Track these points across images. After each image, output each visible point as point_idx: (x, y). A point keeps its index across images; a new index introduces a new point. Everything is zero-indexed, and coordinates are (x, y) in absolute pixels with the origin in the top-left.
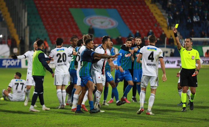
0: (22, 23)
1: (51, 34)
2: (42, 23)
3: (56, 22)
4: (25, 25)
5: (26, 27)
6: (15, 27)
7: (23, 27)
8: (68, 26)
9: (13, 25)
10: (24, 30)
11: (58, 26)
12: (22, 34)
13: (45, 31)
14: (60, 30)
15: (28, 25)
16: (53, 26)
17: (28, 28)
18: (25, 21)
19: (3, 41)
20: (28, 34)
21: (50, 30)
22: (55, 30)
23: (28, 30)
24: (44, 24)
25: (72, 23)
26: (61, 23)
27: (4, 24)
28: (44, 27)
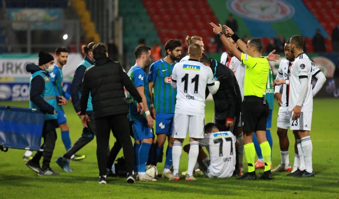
0: (108, 11)
1: (164, 31)
2: (145, 10)
3: (172, 9)
4: (113, 14)
5: (117, 19)
6: (92, 20)
7: (111, 20)
8: (197, 16)
9: (87, 15)
10: (113, 23)
11: (177, 17)
12: (107, 33)
13: (151, 26)
14: (180, 24)
15: (120, 14)
16: (167, 17)
17: (121, 20)
18: (113, 6)
19: (72, 46)
20: (119, 32)
21: (160, 23)
22: (171, 24)
23: (119, 25)
24: (149, 13)
25: (203, 10)
26: (183, 10)
27: (71, 14)
28: (148, 17)
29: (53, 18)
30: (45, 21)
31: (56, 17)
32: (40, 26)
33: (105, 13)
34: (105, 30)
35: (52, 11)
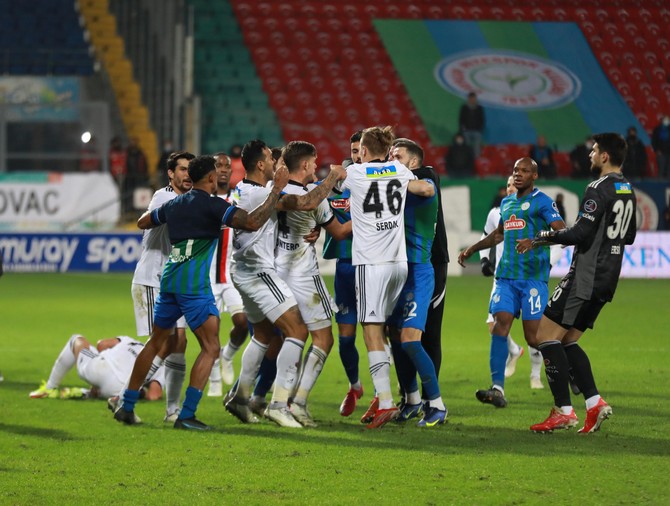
0: (172, 84)
1: (295, 127)
2: (257, 83)
3: (315, 80)
4: (183, 89)
6: (144, 100)
7: (178, 102)
8: (369, 96)
9: (134, 90)
10: (182, 109)
11: (325, 97)
12: (171, 129)
13: (270, 114)
14: (331, 111)
15: (198, 89)
16: (304, 97)
17: (197, 102)
18: (183, 73)
20: (194, 130)
21: (288, 110)
22: (311, 113)
23: (195, 113)
24: (266, 88)
25: (383, 82)
26: (338, 82)
27: (99, 87)
28: (264, 98)
29: (60, 98)
30: (45, 103)
31: (68, 94)
32: (34, 114)
33: (168, 88)
34: (167, 123)
35: (61, 81)
